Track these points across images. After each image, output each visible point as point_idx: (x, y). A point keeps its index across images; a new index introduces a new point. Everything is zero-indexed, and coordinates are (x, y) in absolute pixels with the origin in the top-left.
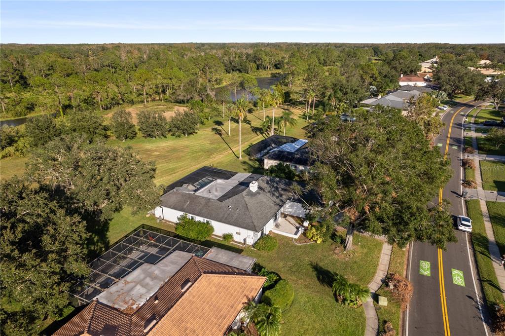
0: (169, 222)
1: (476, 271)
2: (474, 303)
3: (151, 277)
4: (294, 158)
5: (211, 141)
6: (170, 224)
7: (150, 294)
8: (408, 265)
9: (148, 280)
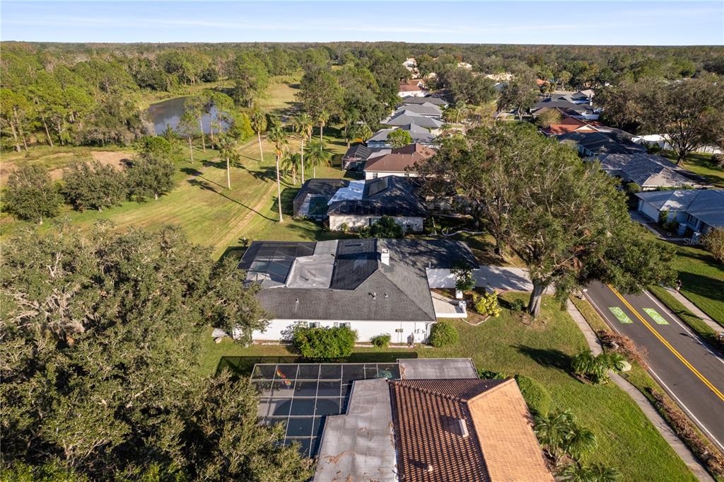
0: (265, 341)
1: (663, 305)
2: (692, 340)
3: (362, 436)
4: (375, 207)
5: (207, 201)
6: (269, 344)
7: (390, 462)
8: (603, 317)
9: (362, 442)
